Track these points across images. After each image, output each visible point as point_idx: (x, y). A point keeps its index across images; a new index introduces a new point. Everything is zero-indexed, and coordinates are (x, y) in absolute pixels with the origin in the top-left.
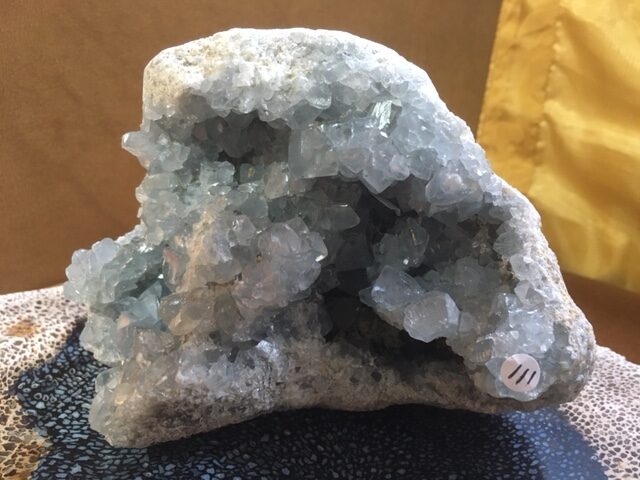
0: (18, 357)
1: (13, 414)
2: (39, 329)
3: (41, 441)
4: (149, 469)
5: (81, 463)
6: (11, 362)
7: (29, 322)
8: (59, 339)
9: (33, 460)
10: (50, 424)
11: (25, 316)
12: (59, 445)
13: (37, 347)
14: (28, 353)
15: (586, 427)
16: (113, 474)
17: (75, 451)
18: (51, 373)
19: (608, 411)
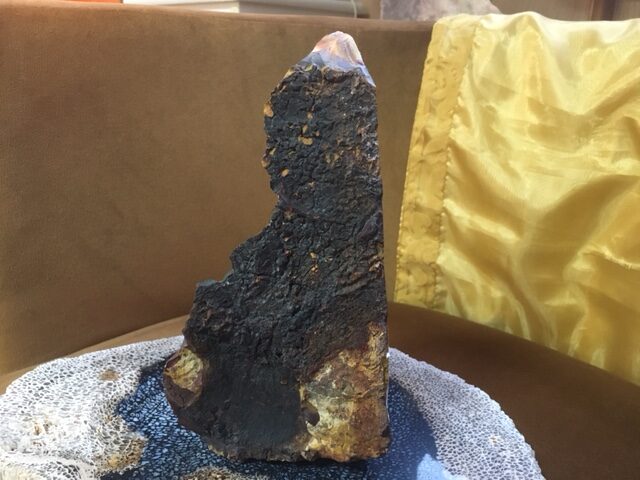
0: (113, 393)
1: (121, 426)
2: (120, 375)
3: (142, 438)
4: (203, 449)
6: (110, 396)
7: (112, 371)
8: (134, 381)
9: (141, 448)
10: (145, 429)
11: (108, 367)
12: (152, 440)
13: (122, 386)
14: (118, 391)
15: (431, 420)
16: (185, 451)
17: (161, 442)
18: (135, 401)
19: (445, 411)
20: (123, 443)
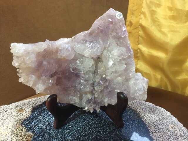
1: (24, 129)
2: (24, 110)
3: (31, 134)
4: (55, 137)
5: (41, 137)
6: (20, 118)
7: (22, 109)
8: (30, 112)
9: (31, 138)
10: (32, 130)
11: (20, 107)
12: (36, 134)
13: (25, 114)
14: (23, 116)
15: (145, 120)
16: (48, 138)
17: (39, 135)
18: (30, 119)
19: (150, 117)
20: (24, 136)
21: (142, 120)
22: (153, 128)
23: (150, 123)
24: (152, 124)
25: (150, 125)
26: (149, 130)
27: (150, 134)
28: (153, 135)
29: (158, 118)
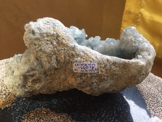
15: (142, 90)
19: (148, 87)
20: (7, 95)
21: (139, 89)
22: (151, 100)
23: (147, 95)
24: (150, 96)
25: (147, 96)
26: (146, 103)
27: (147, 107)
28: (150, 109)
29: (157, 89)
